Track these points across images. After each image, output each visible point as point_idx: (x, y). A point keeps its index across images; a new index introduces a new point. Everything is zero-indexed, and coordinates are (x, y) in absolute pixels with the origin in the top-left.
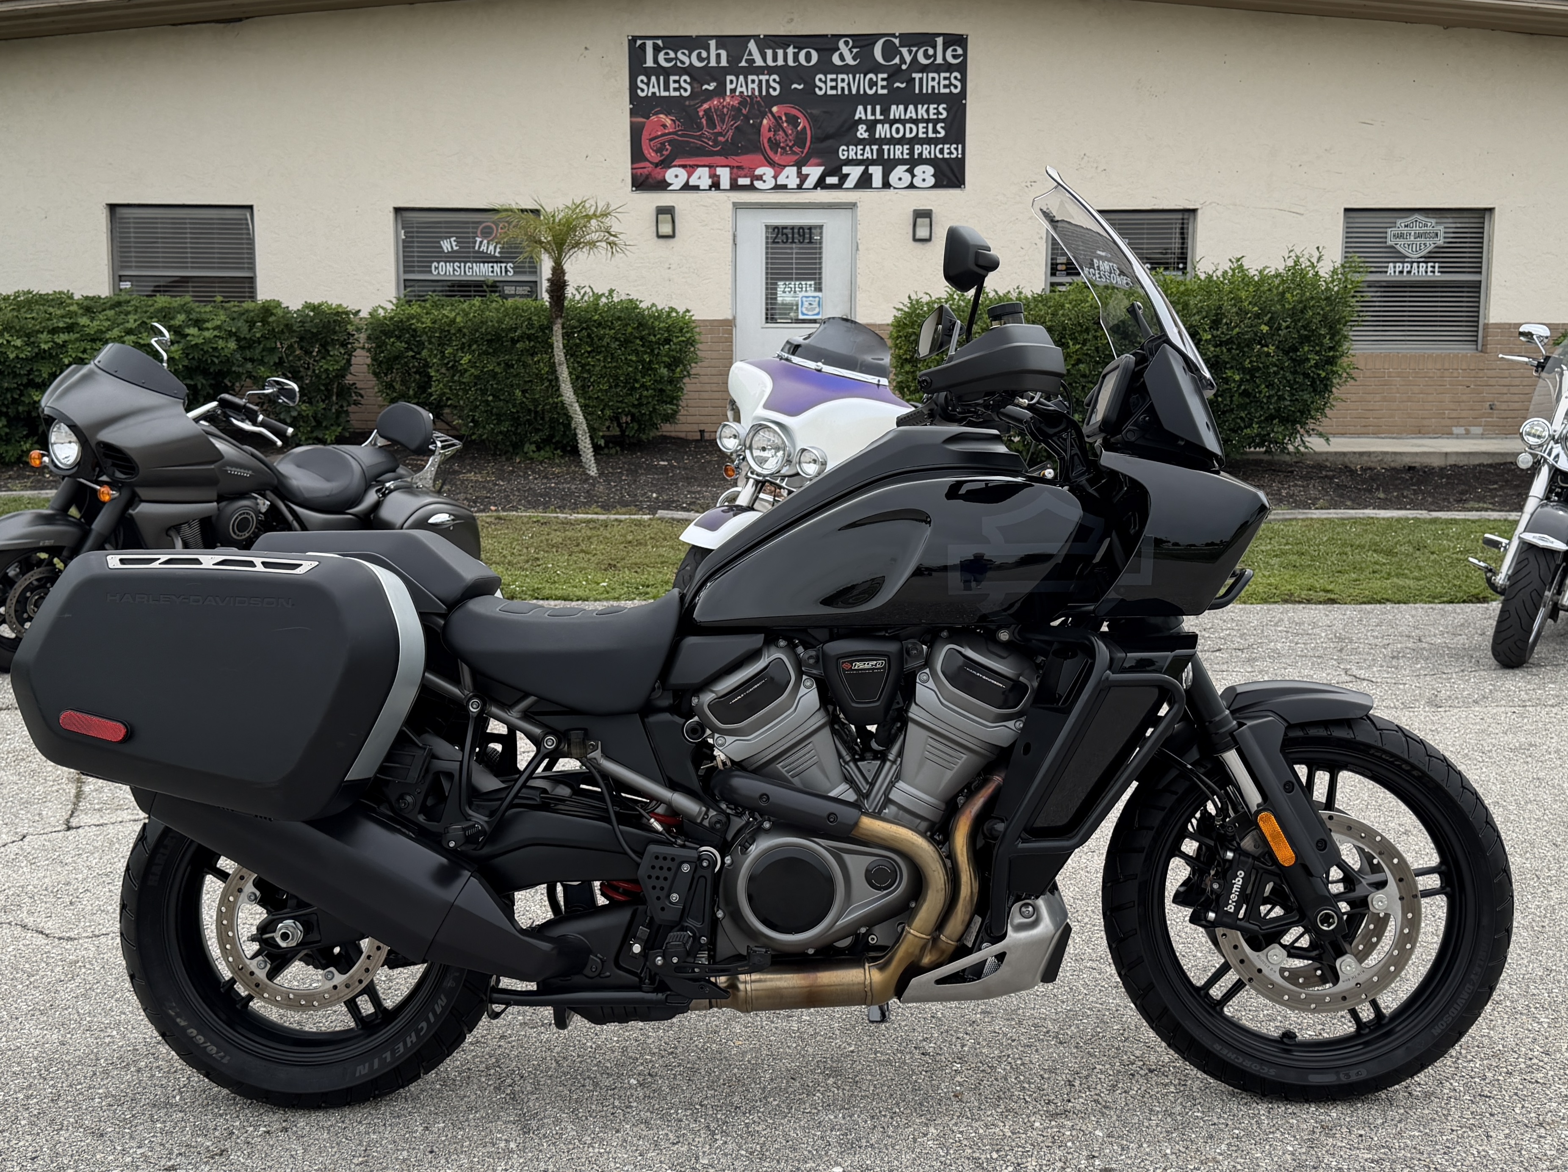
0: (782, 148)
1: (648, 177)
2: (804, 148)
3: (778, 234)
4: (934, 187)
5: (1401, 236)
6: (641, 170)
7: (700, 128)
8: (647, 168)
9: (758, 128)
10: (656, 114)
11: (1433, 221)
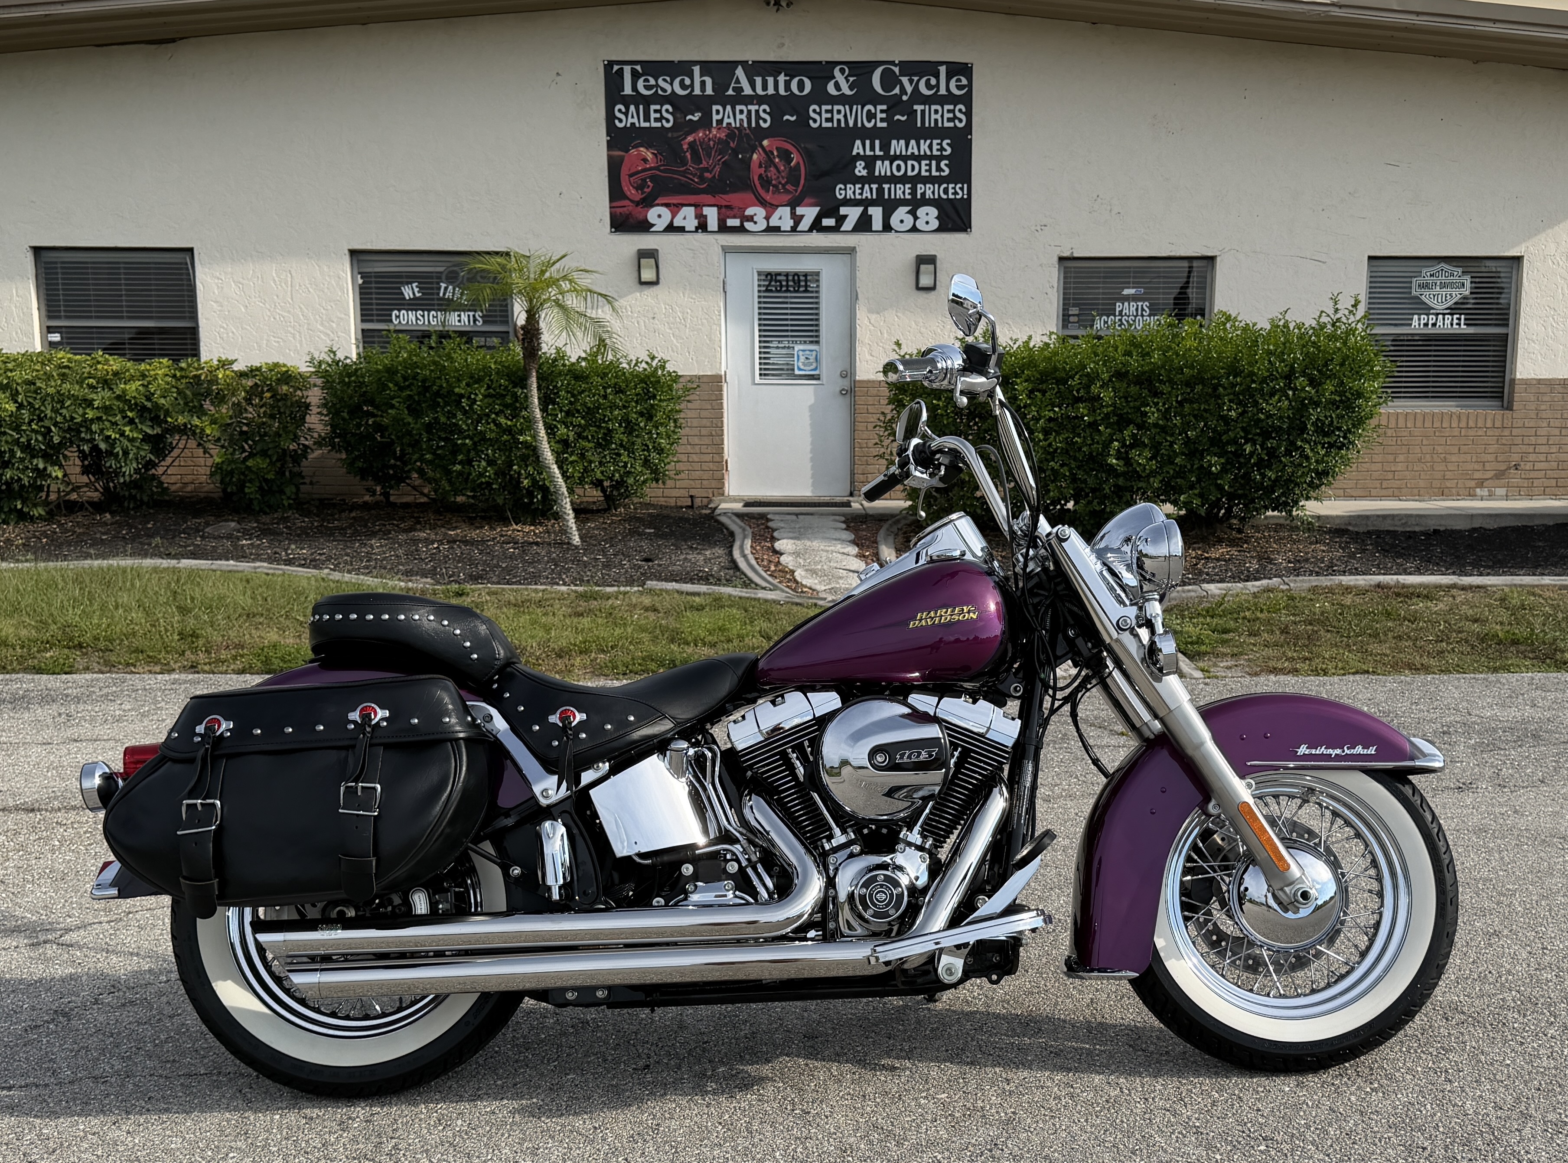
0: (774, 186)
1: (629, 216)
2: (798, 186)
3: (771, 281)
4: (939, 230)
5: (1425, 286)
6: (621, 210)
7: (684, 162)
8: (627, 207)
9: (747, 163)
10: (636, 147)
11: (1460, 270)
